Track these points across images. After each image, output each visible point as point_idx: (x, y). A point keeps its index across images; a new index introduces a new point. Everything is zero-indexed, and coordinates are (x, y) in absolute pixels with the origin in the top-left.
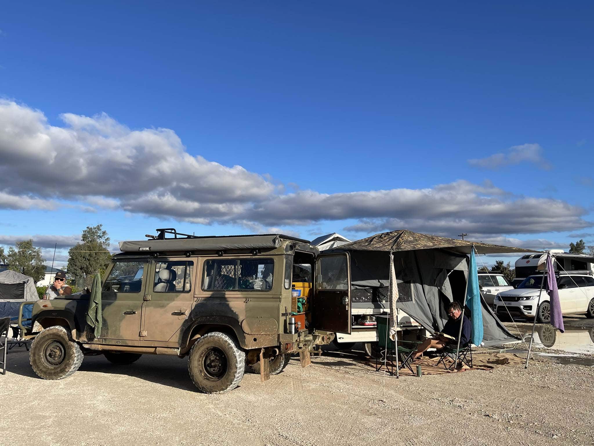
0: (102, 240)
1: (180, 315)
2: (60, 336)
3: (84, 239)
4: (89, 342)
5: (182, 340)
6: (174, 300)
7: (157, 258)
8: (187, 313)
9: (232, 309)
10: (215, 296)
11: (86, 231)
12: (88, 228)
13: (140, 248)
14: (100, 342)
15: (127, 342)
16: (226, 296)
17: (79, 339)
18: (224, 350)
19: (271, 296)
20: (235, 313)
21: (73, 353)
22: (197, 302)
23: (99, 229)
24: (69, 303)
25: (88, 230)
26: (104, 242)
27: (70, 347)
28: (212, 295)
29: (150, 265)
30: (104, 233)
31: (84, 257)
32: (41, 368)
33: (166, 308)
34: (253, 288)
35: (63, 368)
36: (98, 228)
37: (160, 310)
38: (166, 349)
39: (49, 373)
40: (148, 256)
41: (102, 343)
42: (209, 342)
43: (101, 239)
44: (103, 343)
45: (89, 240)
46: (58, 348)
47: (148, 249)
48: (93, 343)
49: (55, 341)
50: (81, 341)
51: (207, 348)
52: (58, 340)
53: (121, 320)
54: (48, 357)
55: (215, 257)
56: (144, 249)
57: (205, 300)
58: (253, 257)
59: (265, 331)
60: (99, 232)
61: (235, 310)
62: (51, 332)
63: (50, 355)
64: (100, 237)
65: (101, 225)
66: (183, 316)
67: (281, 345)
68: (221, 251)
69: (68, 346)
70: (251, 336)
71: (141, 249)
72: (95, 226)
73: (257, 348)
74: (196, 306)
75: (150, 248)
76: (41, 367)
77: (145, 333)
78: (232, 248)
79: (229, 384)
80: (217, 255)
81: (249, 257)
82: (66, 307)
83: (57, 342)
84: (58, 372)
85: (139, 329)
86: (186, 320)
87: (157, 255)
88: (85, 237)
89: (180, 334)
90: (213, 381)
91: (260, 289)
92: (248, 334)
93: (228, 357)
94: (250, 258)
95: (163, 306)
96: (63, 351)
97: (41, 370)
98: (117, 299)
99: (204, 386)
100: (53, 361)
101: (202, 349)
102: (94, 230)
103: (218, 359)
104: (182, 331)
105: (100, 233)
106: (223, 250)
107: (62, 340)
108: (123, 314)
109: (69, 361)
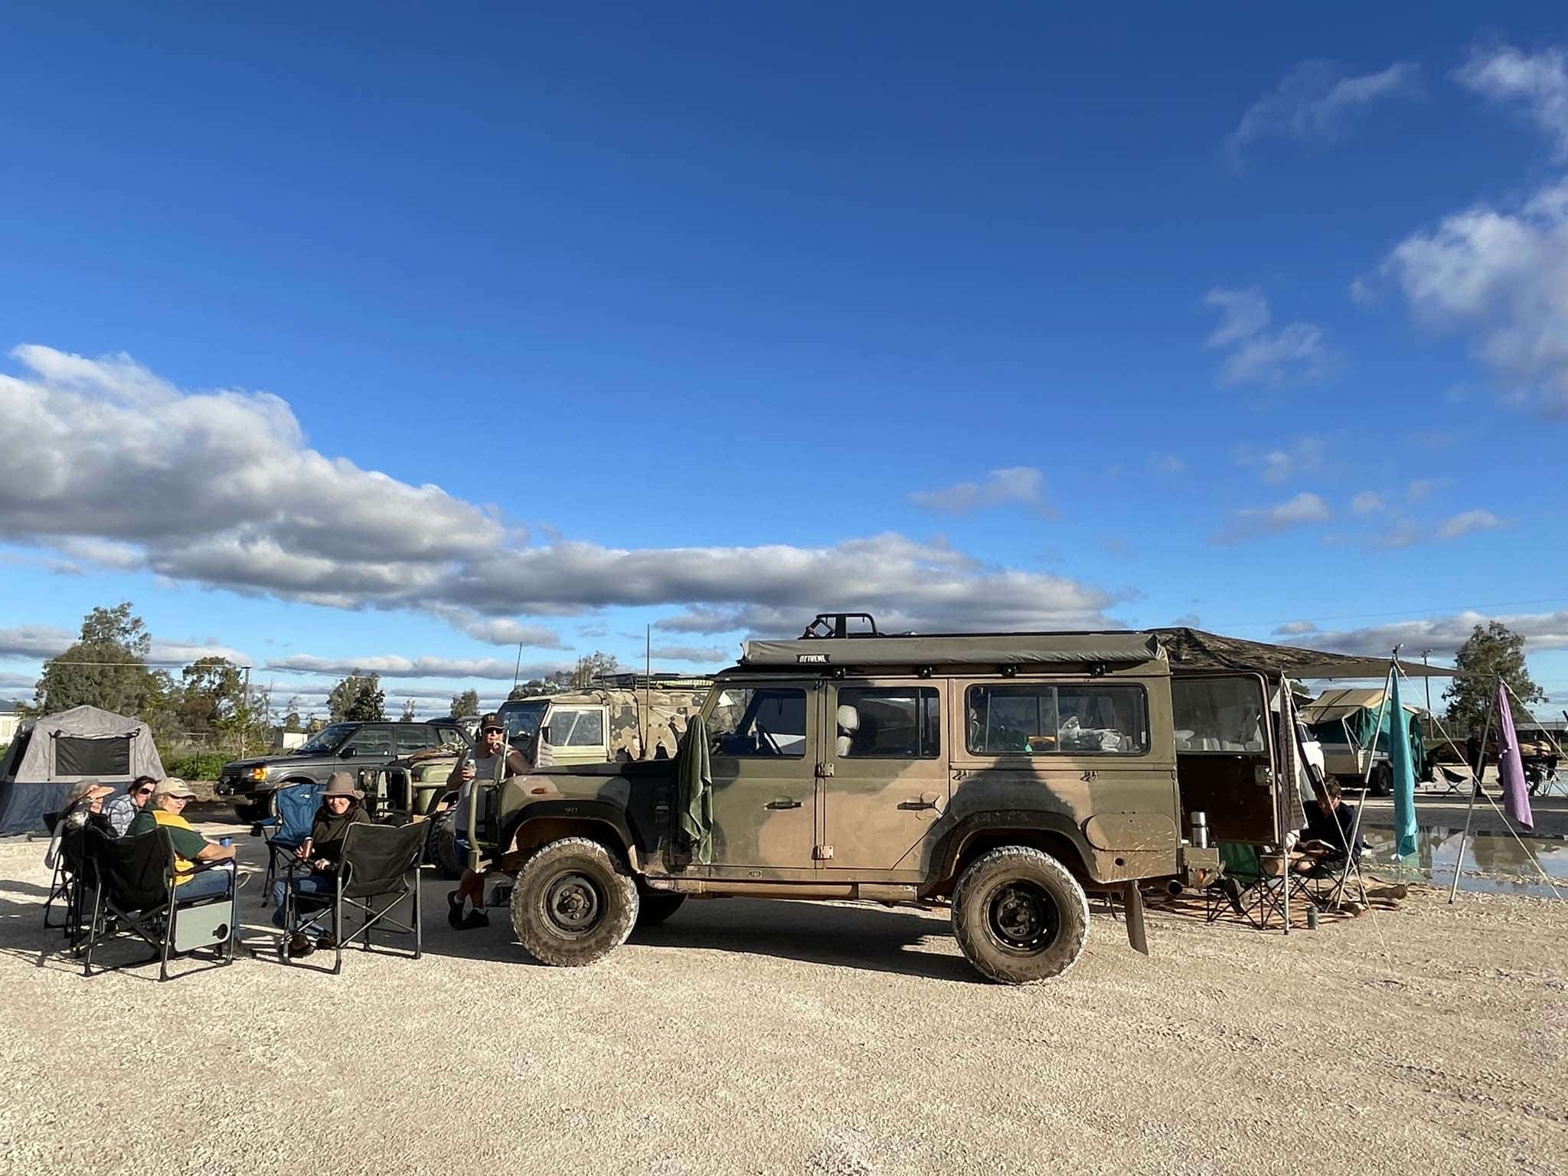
0: (133, 638)
1: (922, 809)
2: (591, 862)
3: (87, 634)
4: (672, 876)
5: (930, 866)
6: (897, 776)
7: (843, 679)
8: (941, 805)
9: (1056, 795)
10: (1005, 766)
11: (91, 617)
12: (96, 609)
13: (799, 657)
14: (702, 873)
15: (780, 872)
16: (1035, 766)
17: (643, 869)
18: (1048, 887)
19: (1151, 767)
20: (1065, 804)
21: (627, 901)
22: (959, 779)
23: (125, 615)
24: (607, 784)
25: (98, 615)
26: (135, 644)
27: (617, 889)
28: (996, 763)
29: (822, 696)
30: (137, 622)
31: (87, 678)
32: (544, 940)
33: (881, 793)
34: (1099, 748)
35: (602, 939)
36: (123, 611)
37: (867, 799)
38: (884, 888)
39: (568, 951)
40: (818, 676)
41: (708, 877)
42: (1007, 871)
43: (127, 635)
44: (713, 876)
45: (99, 638)
46: (580, 891)
47: (821, 658)
48: (684, 876)
49: (572, 874)
50: (647, 872)
51: (1001, 884)
52: (584, 871)
53: (760, 822)
54: (557, 913)
55: (996, 680)
56: (813, 659)
57: (979, 775)
58: (1091, 680)
59: (1146, 843)
60: (125, 620)
61: (1064, 798)
62: (568, 853)
63: (563, 907)
64: (127, 632)
65: (129, 605)
66: (930, 811)
67: (1190, 873)
68: (1010, 665)
69: (615, 885)
70: (1109, 854)
71: (803, 659)
72: (116, 607)
73: (1125, 879)
74: (962, 789)
75: (826, 657)
76: (545, 938)
77: (828, 852)
78: (1046, 659)
79: (1066, 961)
80: (1001, 675)
81: (1081, 680)
82: (603, 793)
83: (578, 875)
84: (590, 947)
85: (811, 842)
86: (938, 820)
87: (842, 672)
88: (88, 631)
89: (925, 852)
90: (1021, 956)
91: (1116, 750)
92: (1104, 850)
93: (1060, 901)
94: (1084, 683)
95: (874, 790)
96: (595, 899)
97: (545, 943)
98: (740, 775)
99: (1004, 968)
100: (570, 922)
101: (991, 884)
102: (112, 616)
103: (1027, 908)
104: (927, 844)
105: (125, 623)
106: (1017, 665)
107: (594, 872)
108: (766, 809)
109: (619, 921)
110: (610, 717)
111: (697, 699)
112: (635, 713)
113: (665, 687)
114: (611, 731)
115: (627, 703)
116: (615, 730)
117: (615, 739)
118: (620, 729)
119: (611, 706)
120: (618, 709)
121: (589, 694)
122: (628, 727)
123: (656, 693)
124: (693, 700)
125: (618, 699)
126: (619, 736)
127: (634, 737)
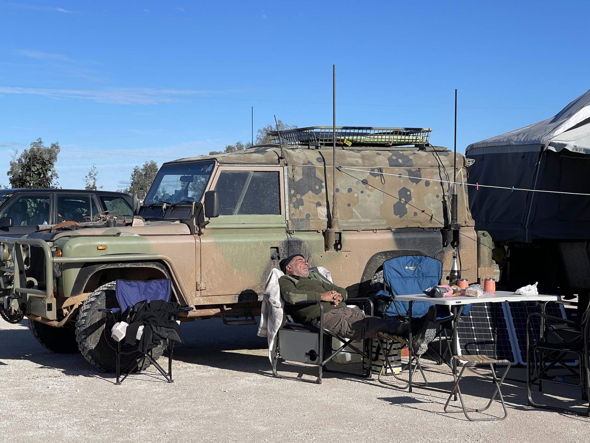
110: (289, 179)
111: (394, 158)
112: (320, 175)
113: (355, 144)
114: (291, 196)
115: (309, 162)
116: (294, 195)
117: (296, 207)
118: (303, 194)
119: (290, 167)
120: (299, 170)
121: (263, 152)
122: (310, 192)
123: (345, 152)
124: (390, 159)
125: (298, 157)
126: (300, 203)
127: (319, 204)
